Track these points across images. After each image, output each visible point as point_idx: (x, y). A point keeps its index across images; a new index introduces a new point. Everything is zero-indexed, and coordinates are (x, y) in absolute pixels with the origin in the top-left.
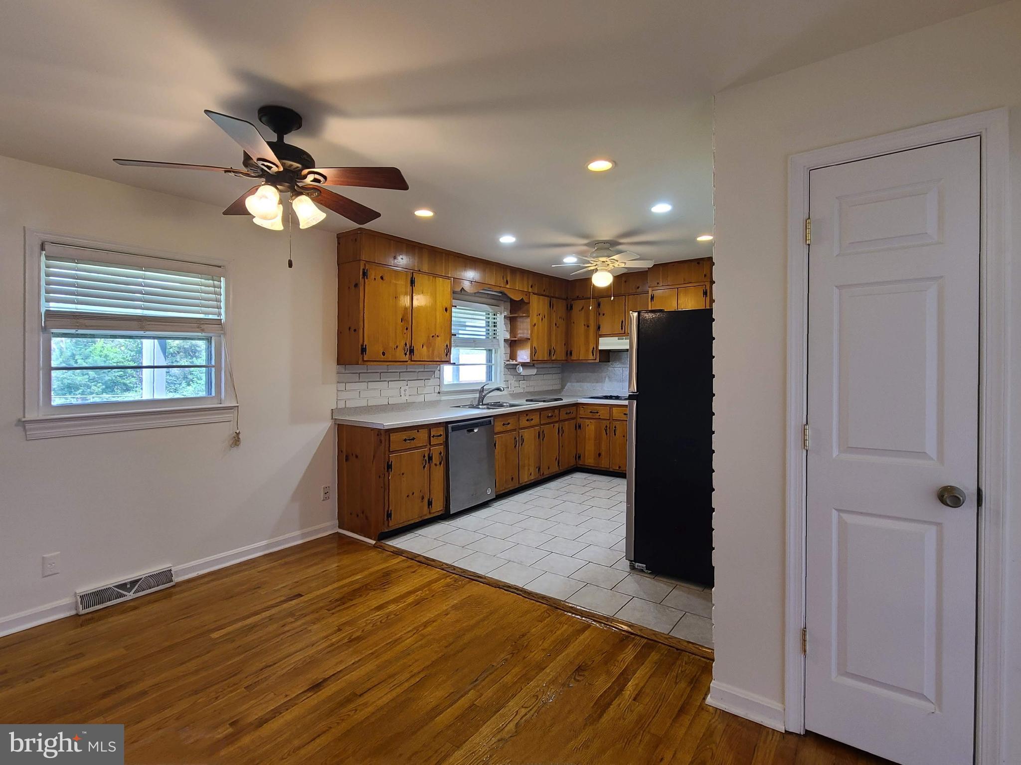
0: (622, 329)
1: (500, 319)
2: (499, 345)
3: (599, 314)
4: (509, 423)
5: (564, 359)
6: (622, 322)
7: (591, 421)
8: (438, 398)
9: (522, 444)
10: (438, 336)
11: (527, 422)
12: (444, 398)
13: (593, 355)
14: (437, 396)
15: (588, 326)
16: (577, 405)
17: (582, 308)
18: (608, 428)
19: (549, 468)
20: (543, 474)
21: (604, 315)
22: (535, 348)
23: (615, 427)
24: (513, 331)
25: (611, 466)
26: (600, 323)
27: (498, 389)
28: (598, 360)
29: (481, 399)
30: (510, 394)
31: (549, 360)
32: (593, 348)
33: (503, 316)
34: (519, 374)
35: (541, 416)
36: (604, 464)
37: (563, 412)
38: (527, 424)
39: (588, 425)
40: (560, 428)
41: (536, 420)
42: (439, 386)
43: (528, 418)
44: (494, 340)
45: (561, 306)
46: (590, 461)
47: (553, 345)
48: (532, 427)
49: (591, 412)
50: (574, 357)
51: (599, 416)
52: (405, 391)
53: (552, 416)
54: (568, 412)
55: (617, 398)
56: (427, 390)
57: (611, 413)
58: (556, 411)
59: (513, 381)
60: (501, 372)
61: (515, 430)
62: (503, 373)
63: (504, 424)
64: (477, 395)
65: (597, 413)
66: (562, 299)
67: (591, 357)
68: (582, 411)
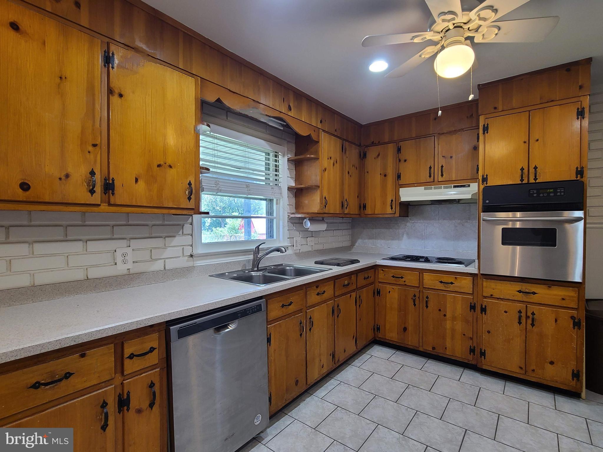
0: (430, 176)
1: (283, 162)
2: (281, 194)
3: (400, 161)
4: (291, 303)
5: (357, 213)
6: (430, 168)
7: (394, 287)
8: (190, 264)
9: (310, 330)
10: (170, 167)
11: (317, 296)
12: (200, 263)
13: (392, 208)
14: (187, 261)
15: (385, 176)
16: (375, 268)
17: (379, 155)
18: (417, 297)
19: (345, 351)
20: (339, 360)
21: (405, 161)
22: (325, 198)
23: (427, 298)
24: (298, 178)
25: (421, 344)
26: (401, 171)
27: (278, 250)
28: (397, 214)
29: (256, 263)
30: (296, 254)
31: (342, 214)
32: (392, 201)
33: (286, 159)
34: (307, 230)
35: (336, 286)
36: (411, 341)
37: (361, 276)
38: (318, 299)
39: (389, 292)
40: (358, 296)
41: (329, 290)
42: (192, 246)
43: (318, 290)
44: (276, 187)
45: (353, 153)
46: (393, 335)
47: (346, 197)
48: (325, 302)
49: (393, 277)
50: (369, 211)
51: (405, 282)
52: (124, 255)
53: (348, 285)
54: (366, 276)
55: (427, 260)
56: (169, 252)
57: (421, 280)
58: (353, 277)
59: (298, 238)
60: (284, 227)
61: (300, 311)
62: (287, 228)
63: (283, 306)
64: (251, 257)
65: (402, 278)
66: (355, 144)
67: (389, 210)
68: (381, 275)
